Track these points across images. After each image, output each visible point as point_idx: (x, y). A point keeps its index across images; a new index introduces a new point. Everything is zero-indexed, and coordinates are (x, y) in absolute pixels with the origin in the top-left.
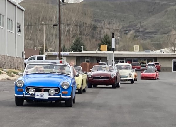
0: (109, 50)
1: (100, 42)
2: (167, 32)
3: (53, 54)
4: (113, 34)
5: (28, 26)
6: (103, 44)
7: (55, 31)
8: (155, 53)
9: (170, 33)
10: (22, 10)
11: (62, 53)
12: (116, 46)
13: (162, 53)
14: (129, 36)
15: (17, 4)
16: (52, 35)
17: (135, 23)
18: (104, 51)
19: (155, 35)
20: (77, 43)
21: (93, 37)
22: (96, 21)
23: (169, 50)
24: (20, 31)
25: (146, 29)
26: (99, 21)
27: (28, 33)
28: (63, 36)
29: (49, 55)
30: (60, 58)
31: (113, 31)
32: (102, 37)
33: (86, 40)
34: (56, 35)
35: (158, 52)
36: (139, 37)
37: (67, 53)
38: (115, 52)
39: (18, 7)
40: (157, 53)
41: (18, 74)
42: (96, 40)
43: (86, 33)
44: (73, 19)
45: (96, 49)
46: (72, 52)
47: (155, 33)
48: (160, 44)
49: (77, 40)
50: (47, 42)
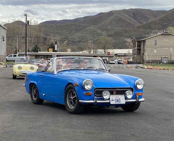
0: (53, 51)
1: (49, 47)
2: (86, 42)
3: (22, 53)
4: (56, 42)
5: (8, 37)
6: (50, 48)
7: (23, 41)
8: (79, 53)
9: (88, 42)
10: (5, 29)
11: (28, 53)
12: (58, 49)
13: (83, 53)
14: (65, 43)
15: (2, 25)
16: (22, 43)
17: (68, 36)
18: (51, 52)
20: (36, 47)
21: (44, 44)
22: (46, 35)
23: (87, 51)
24: (4, 40)
25: (74, 39)
26: (48, 35)
27: (8, 42)
28: (28, 44)
29: (20, 54)
30: (26, 56)
31: (56, 41)
32: (50, 44)
33: (41, 45)
34: (24, 43)
35: (81, 52)
36: (70, 44)
37: (30, 53)
38: (57, 53)
39: (3, 27)
41: (2, 65)
42: (46, 46)
43: (40, 41)
44: (34, 34)
45: (46, 51)
46: (33, 52)
47: (79, 42)
48: (82, 48)
49: (36, 46)
50: (19, 47)
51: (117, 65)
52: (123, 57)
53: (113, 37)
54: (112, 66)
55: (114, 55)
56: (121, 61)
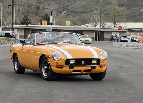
0: (48, 24)
2: (91, 12)
3: (8, 26)
6: (44, 20)
7: (9, 10)
8: (81, 27)
9: (92, 13)
12: (53, 21)
13: (87, 27)
14: (63, 14)
16: (7, 13)
17: (67, 5)
18: (44, 25)
19: (82, 14)
20: (25, 19)
21: (37, 15)
22: (39, 3)
23: (92, 25)
25: (75, 9)
26: (41, 3)
28: (15, 14)
29: (5, 27)
30: (12, 30)
31: (51, 11)
32: (44, 14)
33: (32, 16)
34: (10, 13)
36: (70, 15)
37: (18, 26)
38: (53, 26)
40: (83, 27)
42: (39, 17)
43: (31, 11)
44: (23, 1)
45: (39, 23)
46: (22, 25)
47: (82, 12)
48: (85, 20)
49: (25, 17)
50: (4, 18)
51: (130, 43)
52: (138, 33)
53: (125, 7)
54: (124, 44)
55: (127, 31)
56: (136, 38)
